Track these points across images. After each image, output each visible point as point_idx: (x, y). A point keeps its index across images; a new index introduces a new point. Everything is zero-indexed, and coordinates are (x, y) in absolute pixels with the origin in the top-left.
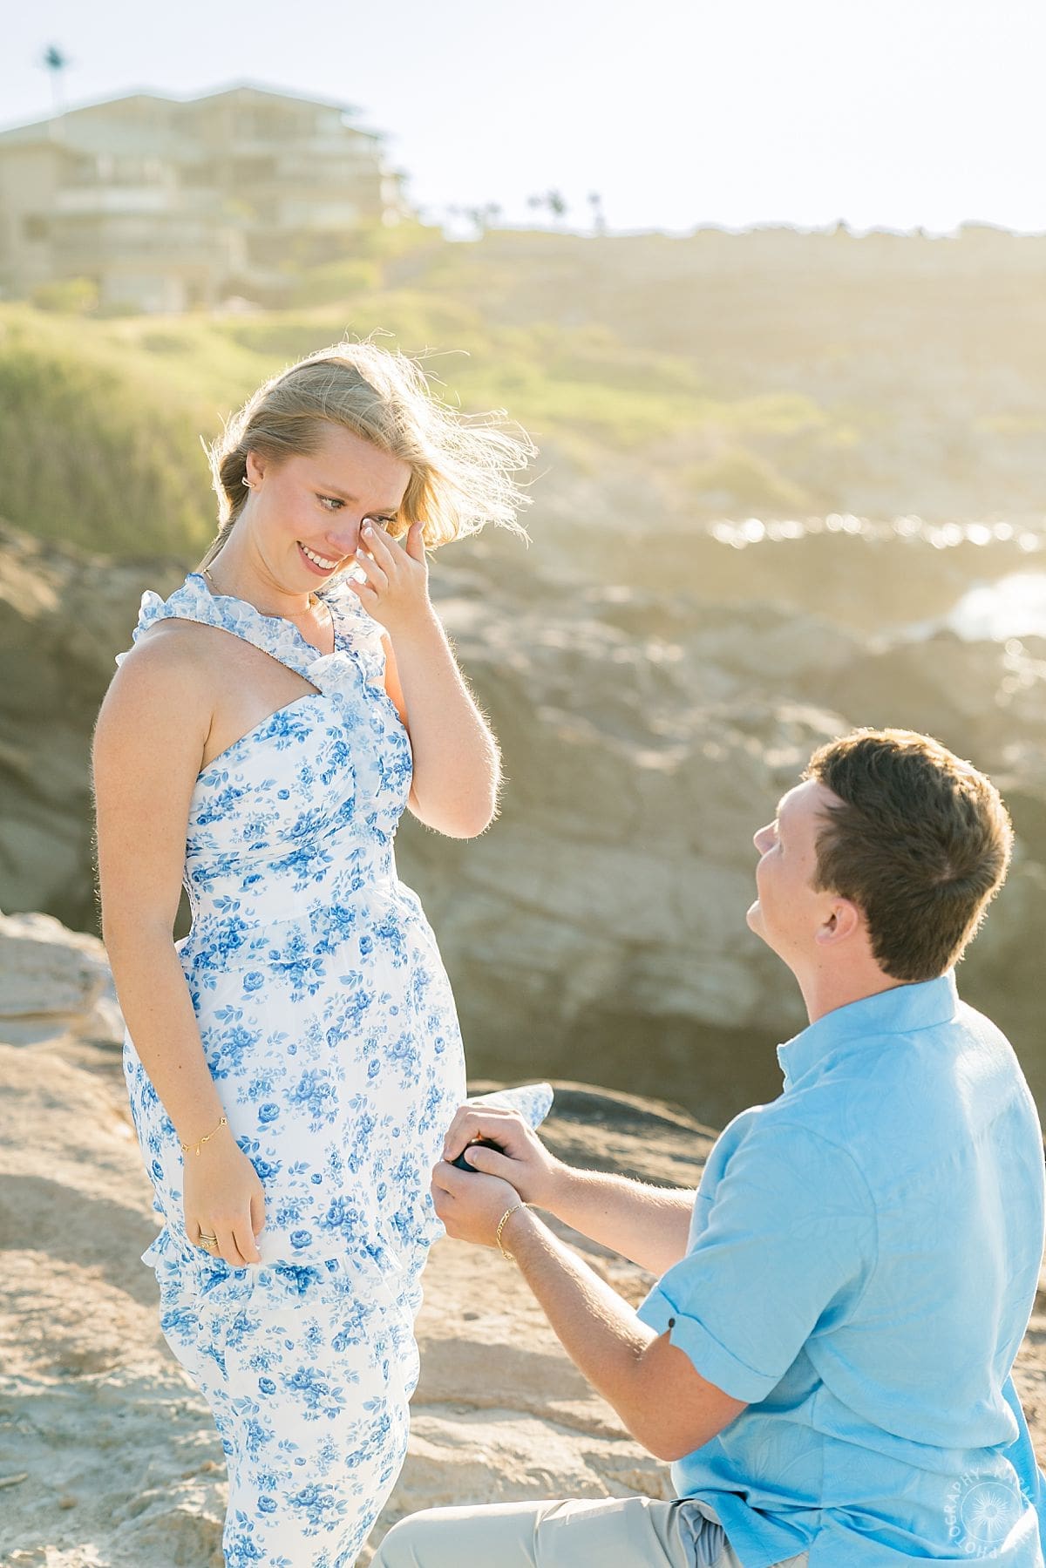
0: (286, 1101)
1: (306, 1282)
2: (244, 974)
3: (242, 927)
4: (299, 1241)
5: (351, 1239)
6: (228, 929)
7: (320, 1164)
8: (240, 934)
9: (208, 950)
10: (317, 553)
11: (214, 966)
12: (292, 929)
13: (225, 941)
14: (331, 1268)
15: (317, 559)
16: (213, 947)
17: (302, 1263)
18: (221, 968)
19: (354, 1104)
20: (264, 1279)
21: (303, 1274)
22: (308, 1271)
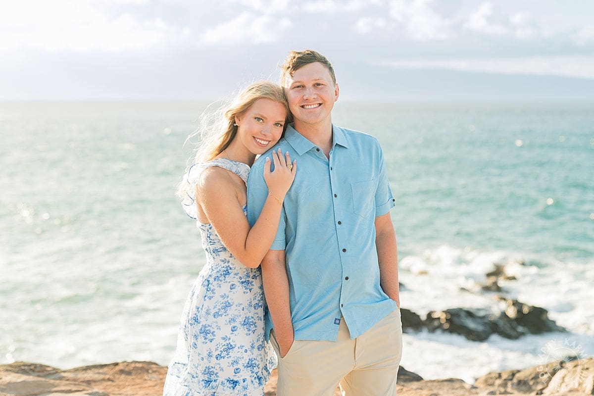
0: (240, 325)
1: (236, 385)
2: (230, 284)
3: (230, 269)
4: (237, 371)
5: (252, 372)
6: (226, 269)
8: (230, 271)
9: (219, 275)
10: (260, 139)
11: (221, 281)
12: (245, 270)
13: (225, 273)
15: (260, 141)
16: (221, 274)
17: (236, 379)
18: (223, 281)
20: (223, 383)
21: (235, 383)
22: (237, 382)
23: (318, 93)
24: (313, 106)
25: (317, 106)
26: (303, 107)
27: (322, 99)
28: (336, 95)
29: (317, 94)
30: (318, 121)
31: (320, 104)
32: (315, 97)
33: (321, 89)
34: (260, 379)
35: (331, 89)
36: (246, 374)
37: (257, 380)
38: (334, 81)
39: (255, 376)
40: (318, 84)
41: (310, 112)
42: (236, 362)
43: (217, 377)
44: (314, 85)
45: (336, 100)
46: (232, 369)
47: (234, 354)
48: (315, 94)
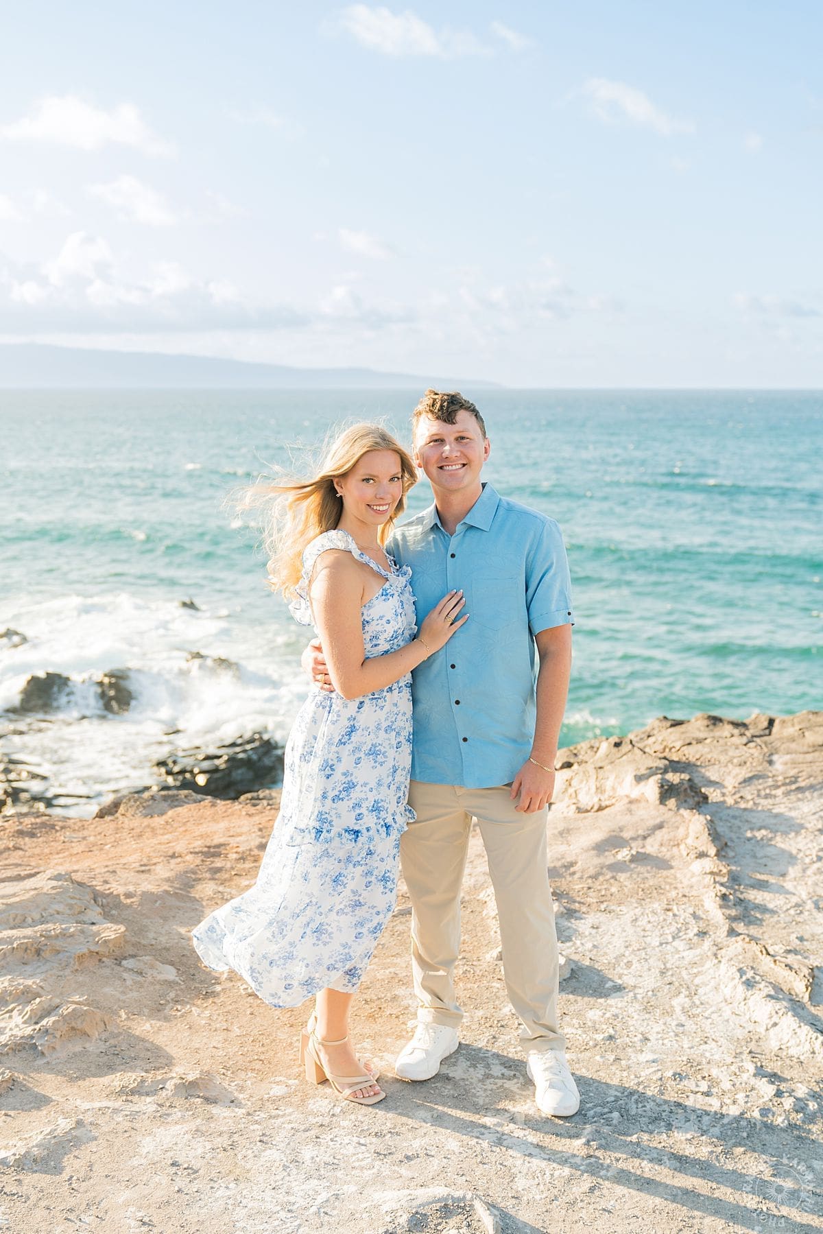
1: (358, 836)
4: (359, 817)
5: (378, 818)
7: (373, 784)
14: (368, 831)
17: (356, 828)
19: (344, 774)
20: (340, 835)
21: (357, 833)
22: (358, 832)
23: (462, 450)
24: (454, 467)
25: (460, 466)
26: (441, 468)
27: (466, 456)
28: (486, 453)
29: (462, 452)
30: (461, 486)
31: (464, 465)
32: (458, 454)
33: (466, 444)
34: (388, 827)
35: (480, 445)
36: (370, 820)
37: (385, 829)
38: (484, 434)
39: (382, 823)
40: (463, 438)
41: (451, 475)
42: (358, 805)
43: (332, 826)
44: (457, 439)
45: (485, 459)
46: (353, 815)
47: (356, 794)
48: (458, 451)
